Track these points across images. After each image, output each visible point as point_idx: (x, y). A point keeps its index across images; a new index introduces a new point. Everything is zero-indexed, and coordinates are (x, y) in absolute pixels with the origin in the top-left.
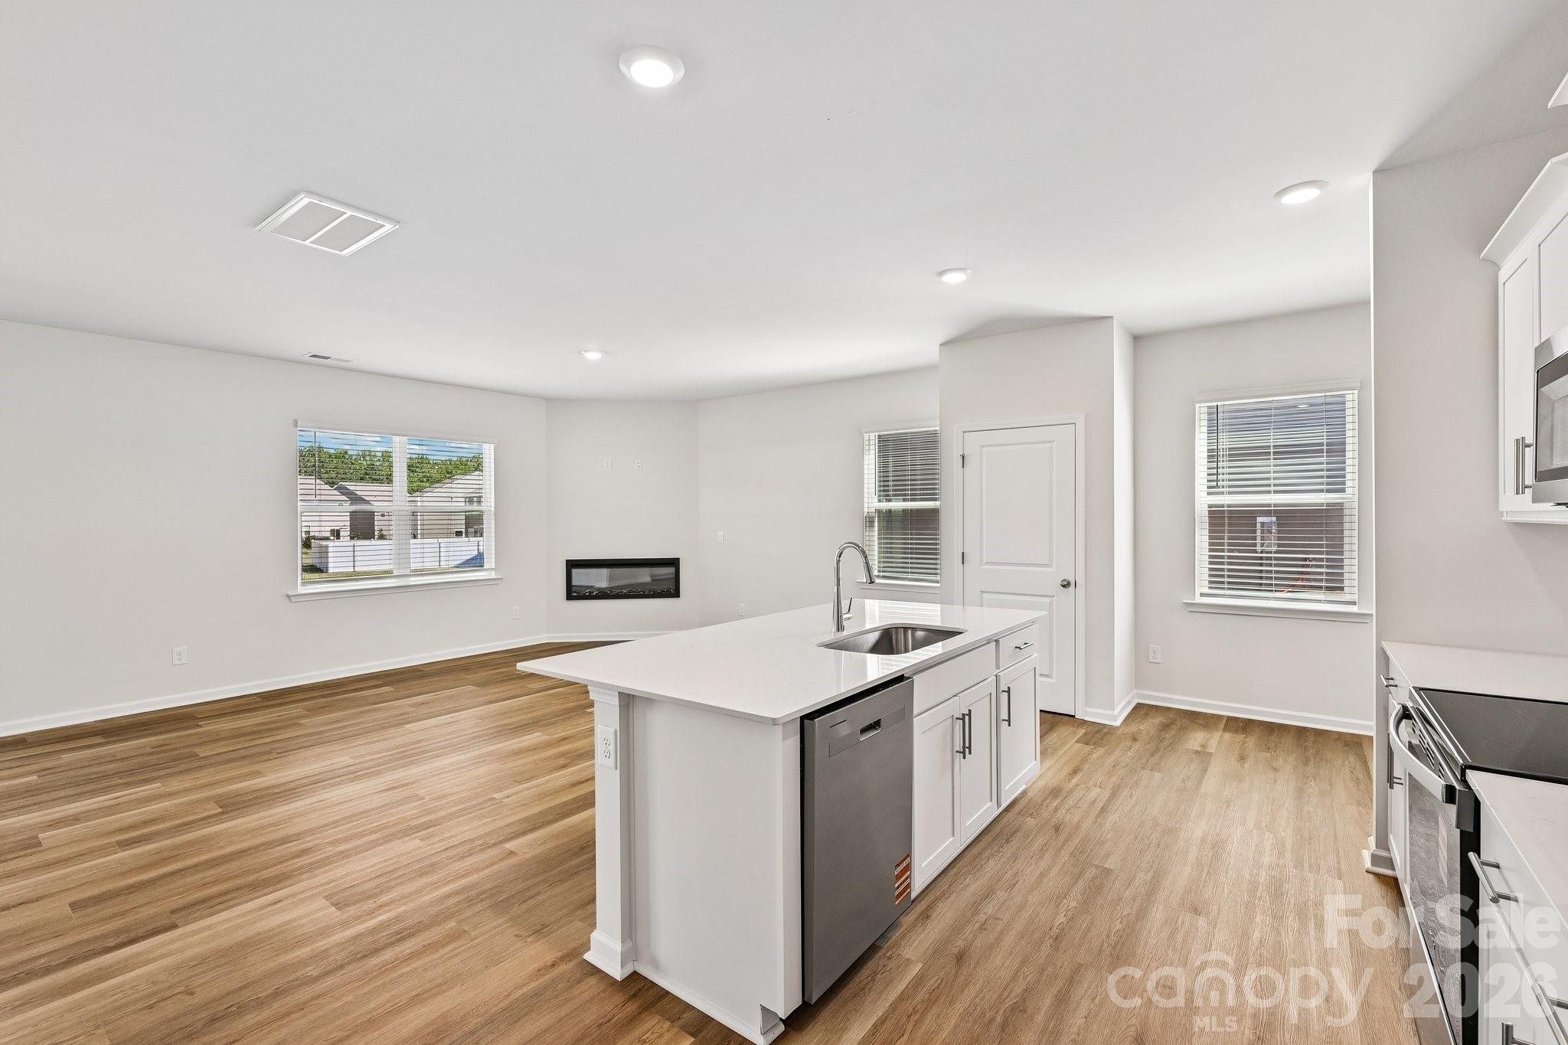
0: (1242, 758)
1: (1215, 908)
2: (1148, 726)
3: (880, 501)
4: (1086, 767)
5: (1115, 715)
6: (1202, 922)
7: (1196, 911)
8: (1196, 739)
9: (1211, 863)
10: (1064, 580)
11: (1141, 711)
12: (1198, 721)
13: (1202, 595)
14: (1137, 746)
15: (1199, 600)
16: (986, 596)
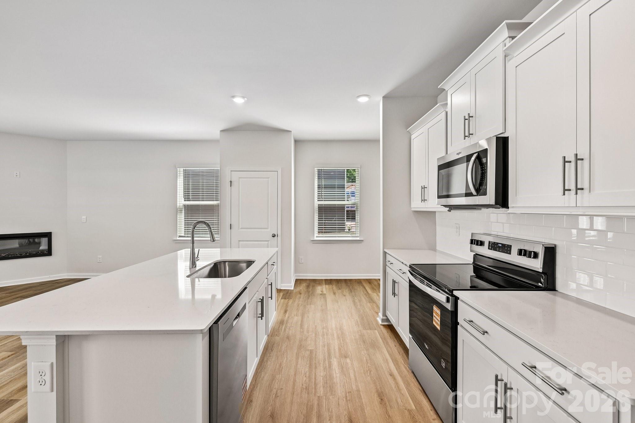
0: (334, 294)
1: (350, 353)
2: (303, 287)
3: (185, 201)
4: (288, 309)
5: (290, 286)
6: (348, 360)
7: (346, 357)
8: (319, 289)
9: (342, 336)
10: (273, 234)
11: (298, 282)
12: (317, 283)
13: (317, 237)
14: (302, 296)
15: (316, 239)
16: (241, 242)
